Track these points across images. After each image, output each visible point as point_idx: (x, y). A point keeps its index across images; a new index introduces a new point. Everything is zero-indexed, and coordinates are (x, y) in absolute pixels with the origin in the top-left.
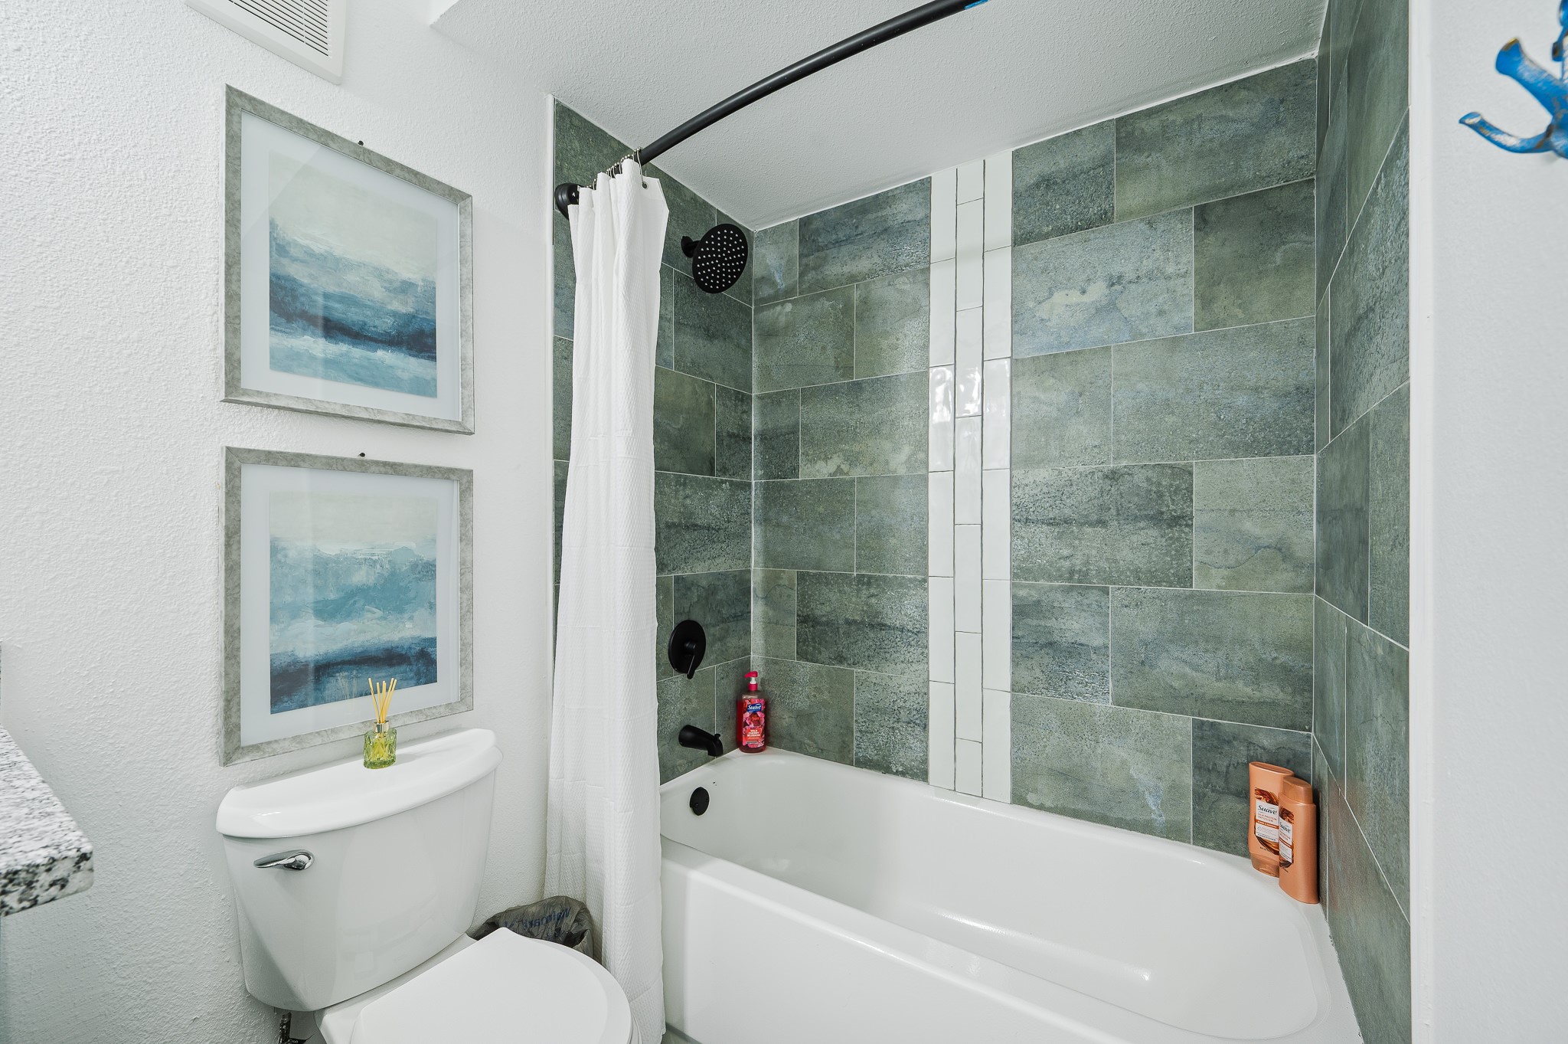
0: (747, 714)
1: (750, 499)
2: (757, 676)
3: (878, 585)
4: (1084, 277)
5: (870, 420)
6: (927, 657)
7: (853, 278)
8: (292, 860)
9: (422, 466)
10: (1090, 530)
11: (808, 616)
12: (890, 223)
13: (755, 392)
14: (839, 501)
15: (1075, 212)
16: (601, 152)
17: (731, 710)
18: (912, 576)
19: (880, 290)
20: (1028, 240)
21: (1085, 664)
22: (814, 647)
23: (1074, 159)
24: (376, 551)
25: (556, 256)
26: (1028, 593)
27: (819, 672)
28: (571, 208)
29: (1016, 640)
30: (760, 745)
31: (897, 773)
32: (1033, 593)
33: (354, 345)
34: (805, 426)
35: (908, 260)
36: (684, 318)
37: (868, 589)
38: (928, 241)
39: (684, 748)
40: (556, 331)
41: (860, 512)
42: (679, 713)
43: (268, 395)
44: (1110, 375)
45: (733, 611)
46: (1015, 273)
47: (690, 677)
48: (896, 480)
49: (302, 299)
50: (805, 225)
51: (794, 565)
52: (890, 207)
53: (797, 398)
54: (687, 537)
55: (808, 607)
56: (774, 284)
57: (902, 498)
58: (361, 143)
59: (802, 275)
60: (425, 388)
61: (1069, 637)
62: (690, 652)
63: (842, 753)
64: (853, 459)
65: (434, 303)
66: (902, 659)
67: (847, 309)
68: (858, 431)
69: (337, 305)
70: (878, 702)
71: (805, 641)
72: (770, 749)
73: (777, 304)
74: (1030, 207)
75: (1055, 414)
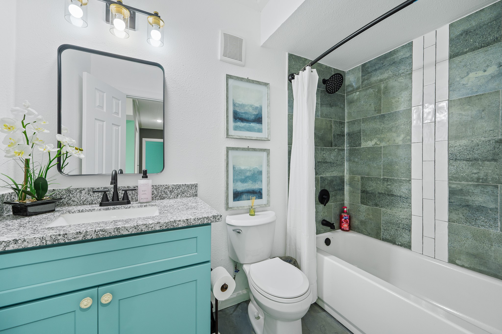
0: (343, 219)
1: (344, 154)
2: (346, 208)
3: (391, 182)
4: (485, 65)
5: (388, 127)
6: (411, 206)
7: (381, 81)
8: (239, 231)
9: (260, 149)
10: (488, 163)
11: (365, 191)
12: (396, 60)
13: (346, 121)
14: (376, 154)
15: (480, 41)
16: (300, 62)
17: (338, 217)
18: (405, 179)
19: (392, 83)
20: (457, 55)
21: (485, 214)
22: (367, 201)
23: (480, 21)
24: (251, 168)
25: (289, 93)
26: (456, 186)
27: (368, 209)
28: (292, 81)
29: (450, 203)
30: (348, 229)
31: (398, 245)
32: (459, 186)
33: (247, 123)
34: (364, 130)
35: (403, 71)
36: (323, 102)
37: (387, 183)
38: (411, 63)
39: (323, 226)
40: (288, 112)
41: (384, 157)
42: (322, 216)
43: (233, 136)
44: (499, 102)
45: (339, 188)
46: (450, 69)
47: (325, 205)
48: (398, 146)
49: (238, 115)
50: (364, 66)
51: (359, 174)
52: (396, 55)
53: (361, 121)
54: (324, 165)
55: (364, 188)
56: (353, 86)
57: (401, 152)
58: (248, 78)
59: (362, 82)
60: (260, 131)
61: (477, 203)
62: (325, 199)
63: (377, 236)
64: (381, 140)
65: (262, 111)
66: (400, 206)
67: (379, 91)
68: (383, 130)
69: (244, 115)
70: (391, 220)
71: (363, 198)
72: (351, 231)
73: (354, 93)
74: (458, 43)
75: (470, 119)
